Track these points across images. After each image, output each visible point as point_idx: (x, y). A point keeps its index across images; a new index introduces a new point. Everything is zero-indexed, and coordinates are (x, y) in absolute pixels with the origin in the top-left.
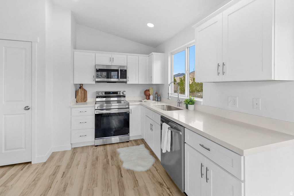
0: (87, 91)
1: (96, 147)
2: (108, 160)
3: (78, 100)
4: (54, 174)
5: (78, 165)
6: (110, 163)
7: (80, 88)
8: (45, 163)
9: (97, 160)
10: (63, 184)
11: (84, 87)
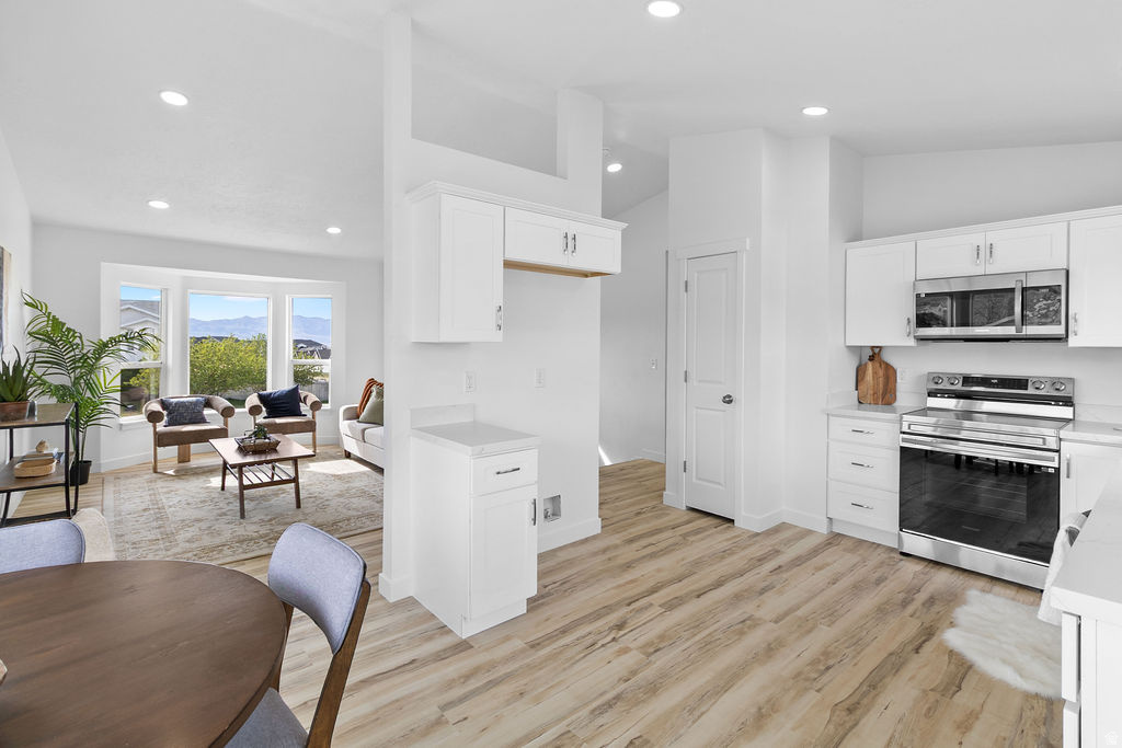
0: (895, 371)
1: (902, 557)
2: (913, 600)
3: (865, 396)
4: (761, 560)
5: (819, 569)
6: (911, 609)
7: (872, 358)
8: (758, 534)
9: (878, 584)
10: (766, 583)
11: (888, 357)
